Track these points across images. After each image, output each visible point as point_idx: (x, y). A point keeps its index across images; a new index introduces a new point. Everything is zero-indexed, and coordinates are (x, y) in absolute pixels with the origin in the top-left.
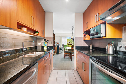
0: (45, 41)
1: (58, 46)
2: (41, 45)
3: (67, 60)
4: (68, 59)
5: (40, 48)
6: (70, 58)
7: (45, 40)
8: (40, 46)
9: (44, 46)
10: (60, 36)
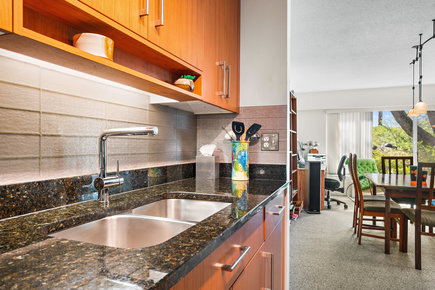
0: (239, 135)
1: (315, 167)
2: (217, 158)
3: (382, 256)
4: (387, 251)
5: (207, 177)
6: (404, 249)
7: (238, 128)
8: (209, 165)
9: (230, 166)
10: (325, 111)
